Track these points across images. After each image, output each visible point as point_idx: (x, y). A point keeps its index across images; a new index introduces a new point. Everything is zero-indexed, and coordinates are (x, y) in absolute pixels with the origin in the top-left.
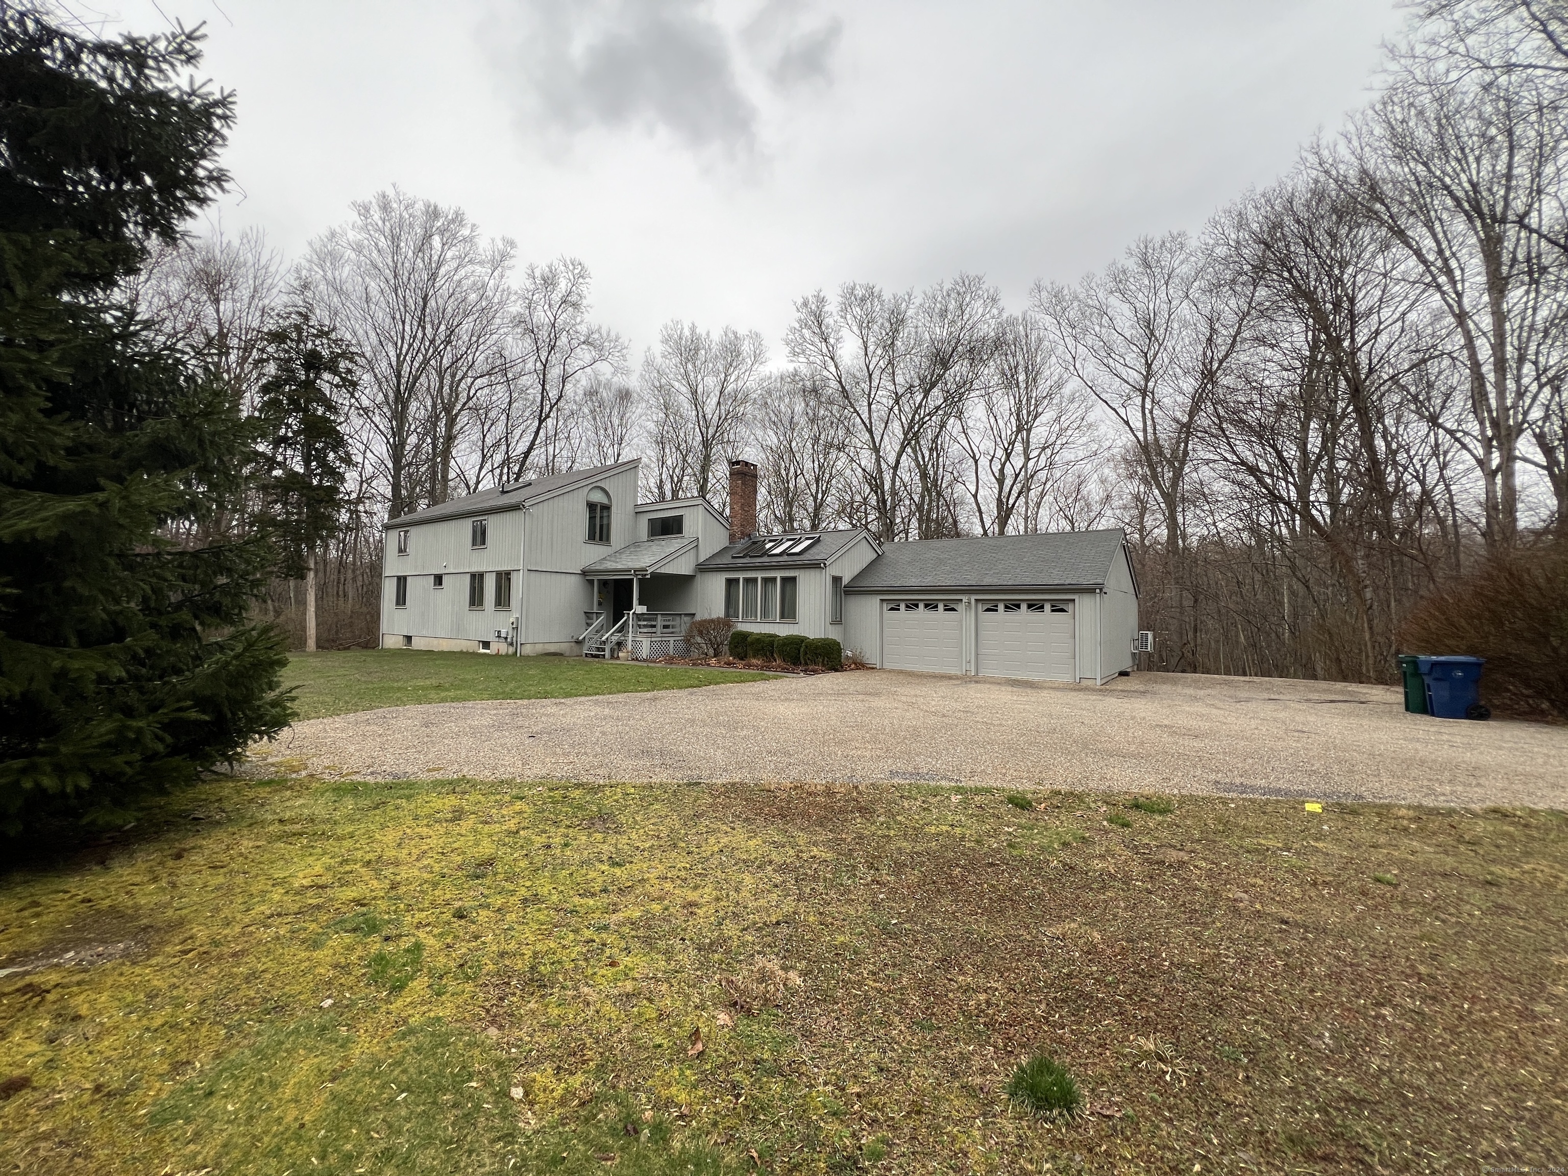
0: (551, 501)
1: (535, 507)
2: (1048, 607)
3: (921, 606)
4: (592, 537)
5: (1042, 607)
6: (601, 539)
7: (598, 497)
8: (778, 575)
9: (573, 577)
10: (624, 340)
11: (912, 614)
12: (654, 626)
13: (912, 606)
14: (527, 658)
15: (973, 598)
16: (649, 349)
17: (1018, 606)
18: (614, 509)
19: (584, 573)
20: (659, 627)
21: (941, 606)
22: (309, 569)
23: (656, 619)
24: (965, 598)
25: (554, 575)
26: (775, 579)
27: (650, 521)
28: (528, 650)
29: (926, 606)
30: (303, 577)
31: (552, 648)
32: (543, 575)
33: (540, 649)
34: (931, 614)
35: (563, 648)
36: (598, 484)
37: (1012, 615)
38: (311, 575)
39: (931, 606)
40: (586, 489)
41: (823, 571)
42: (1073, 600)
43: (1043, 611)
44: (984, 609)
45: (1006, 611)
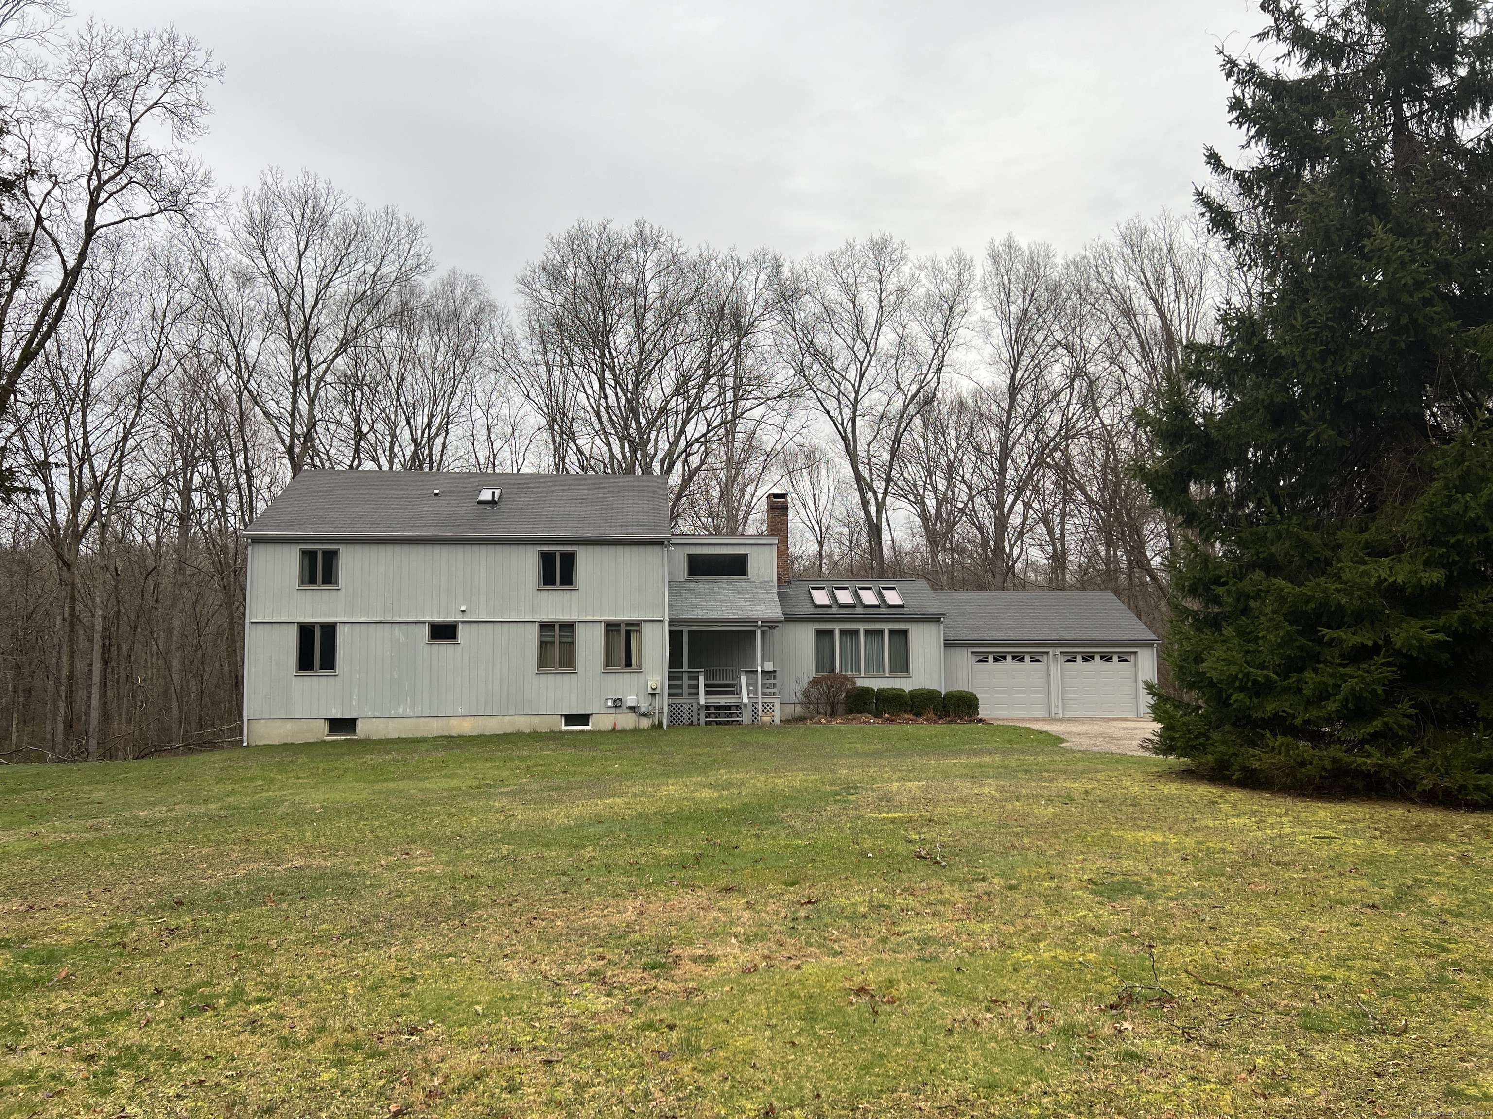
2: (1115, 658)
3: (1009, 658)
5: (1111, 658)
8: (886, 627)
11: (1000, 666)
13: (1000, 658)
15: (1058, 651)
21: (1027, 658)
24: (1050, 650)
27: (690, 556)
29: (1013, 658)
34: (1019, 666)
37: (1088, 665)
39: (1018, 658)
41: (940, 624)
42: (1135, 652)
43: (1111, 662)
44: (1065, 660)
45: (1083, 662)
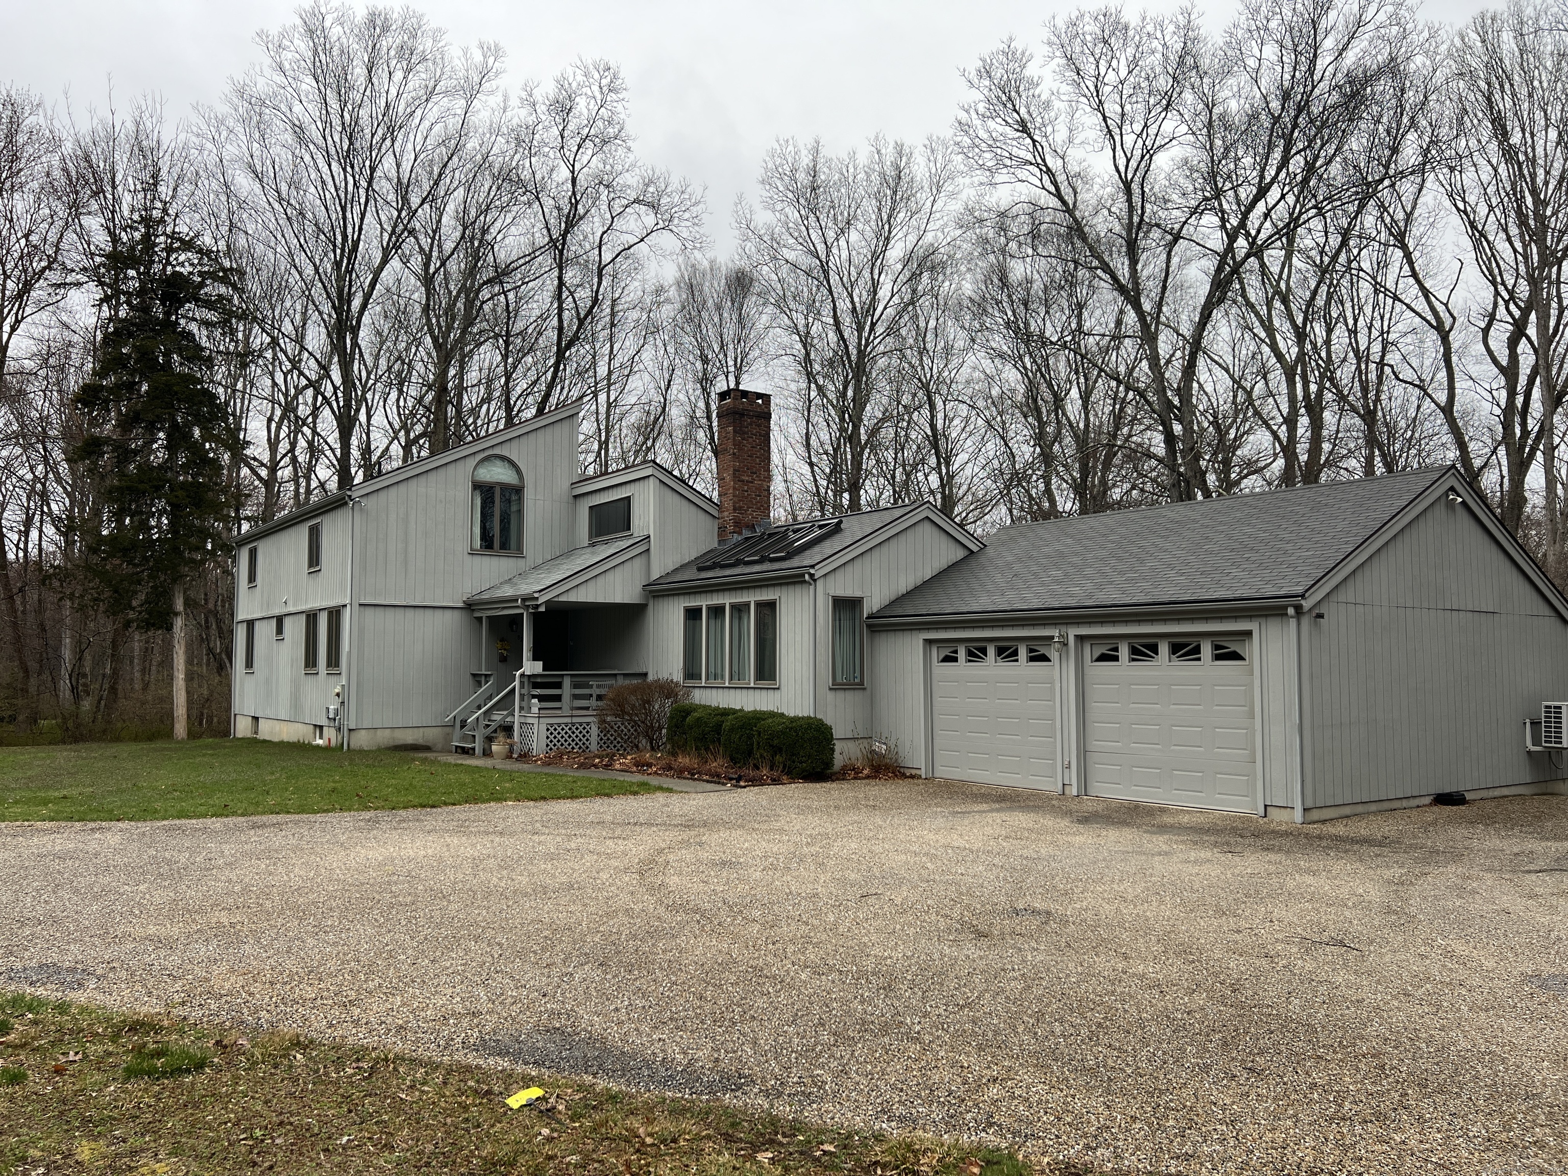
0: (402, 487)
1: (373, 498)
2: (1206, 649)
3: (991, 651)
4: (487, 542)
5: (1197, 650)
6: (504, 546)
7: (498, 473)
8: (752, 597)
9: (448, 613)
10: (696, 189)
11: (975, 668)
12: (558, 698)
13: (978, 651)
14: (361, 752)
15: (1073, 632)
16: (740, 198)
17: (1154, 649)
18: (529, 495)
19: (470, 606)
20: (566, 697)
21: (1023, 651)
22: (177, 614)
23: (559, 685)
24: (1062, 634)
25: (410, 613)
26: (747, 605)
27: (593, 508)
28: (361, 740)
29: (1000, 651)
30: (169, 628)
31: (409, 737)
32: (390, 612)
33: (384, 738)
34: (1001, 668)
35: (431, 735)
36: (497, 451)
37: (1141, 666)
38: (179, 622)
39: (1007, 652)
40: (472, 462)
41: (812, 587)
42: (1249, 634)
43: (1199, 659)
44: (1095, 656)
45: (1134, 660)
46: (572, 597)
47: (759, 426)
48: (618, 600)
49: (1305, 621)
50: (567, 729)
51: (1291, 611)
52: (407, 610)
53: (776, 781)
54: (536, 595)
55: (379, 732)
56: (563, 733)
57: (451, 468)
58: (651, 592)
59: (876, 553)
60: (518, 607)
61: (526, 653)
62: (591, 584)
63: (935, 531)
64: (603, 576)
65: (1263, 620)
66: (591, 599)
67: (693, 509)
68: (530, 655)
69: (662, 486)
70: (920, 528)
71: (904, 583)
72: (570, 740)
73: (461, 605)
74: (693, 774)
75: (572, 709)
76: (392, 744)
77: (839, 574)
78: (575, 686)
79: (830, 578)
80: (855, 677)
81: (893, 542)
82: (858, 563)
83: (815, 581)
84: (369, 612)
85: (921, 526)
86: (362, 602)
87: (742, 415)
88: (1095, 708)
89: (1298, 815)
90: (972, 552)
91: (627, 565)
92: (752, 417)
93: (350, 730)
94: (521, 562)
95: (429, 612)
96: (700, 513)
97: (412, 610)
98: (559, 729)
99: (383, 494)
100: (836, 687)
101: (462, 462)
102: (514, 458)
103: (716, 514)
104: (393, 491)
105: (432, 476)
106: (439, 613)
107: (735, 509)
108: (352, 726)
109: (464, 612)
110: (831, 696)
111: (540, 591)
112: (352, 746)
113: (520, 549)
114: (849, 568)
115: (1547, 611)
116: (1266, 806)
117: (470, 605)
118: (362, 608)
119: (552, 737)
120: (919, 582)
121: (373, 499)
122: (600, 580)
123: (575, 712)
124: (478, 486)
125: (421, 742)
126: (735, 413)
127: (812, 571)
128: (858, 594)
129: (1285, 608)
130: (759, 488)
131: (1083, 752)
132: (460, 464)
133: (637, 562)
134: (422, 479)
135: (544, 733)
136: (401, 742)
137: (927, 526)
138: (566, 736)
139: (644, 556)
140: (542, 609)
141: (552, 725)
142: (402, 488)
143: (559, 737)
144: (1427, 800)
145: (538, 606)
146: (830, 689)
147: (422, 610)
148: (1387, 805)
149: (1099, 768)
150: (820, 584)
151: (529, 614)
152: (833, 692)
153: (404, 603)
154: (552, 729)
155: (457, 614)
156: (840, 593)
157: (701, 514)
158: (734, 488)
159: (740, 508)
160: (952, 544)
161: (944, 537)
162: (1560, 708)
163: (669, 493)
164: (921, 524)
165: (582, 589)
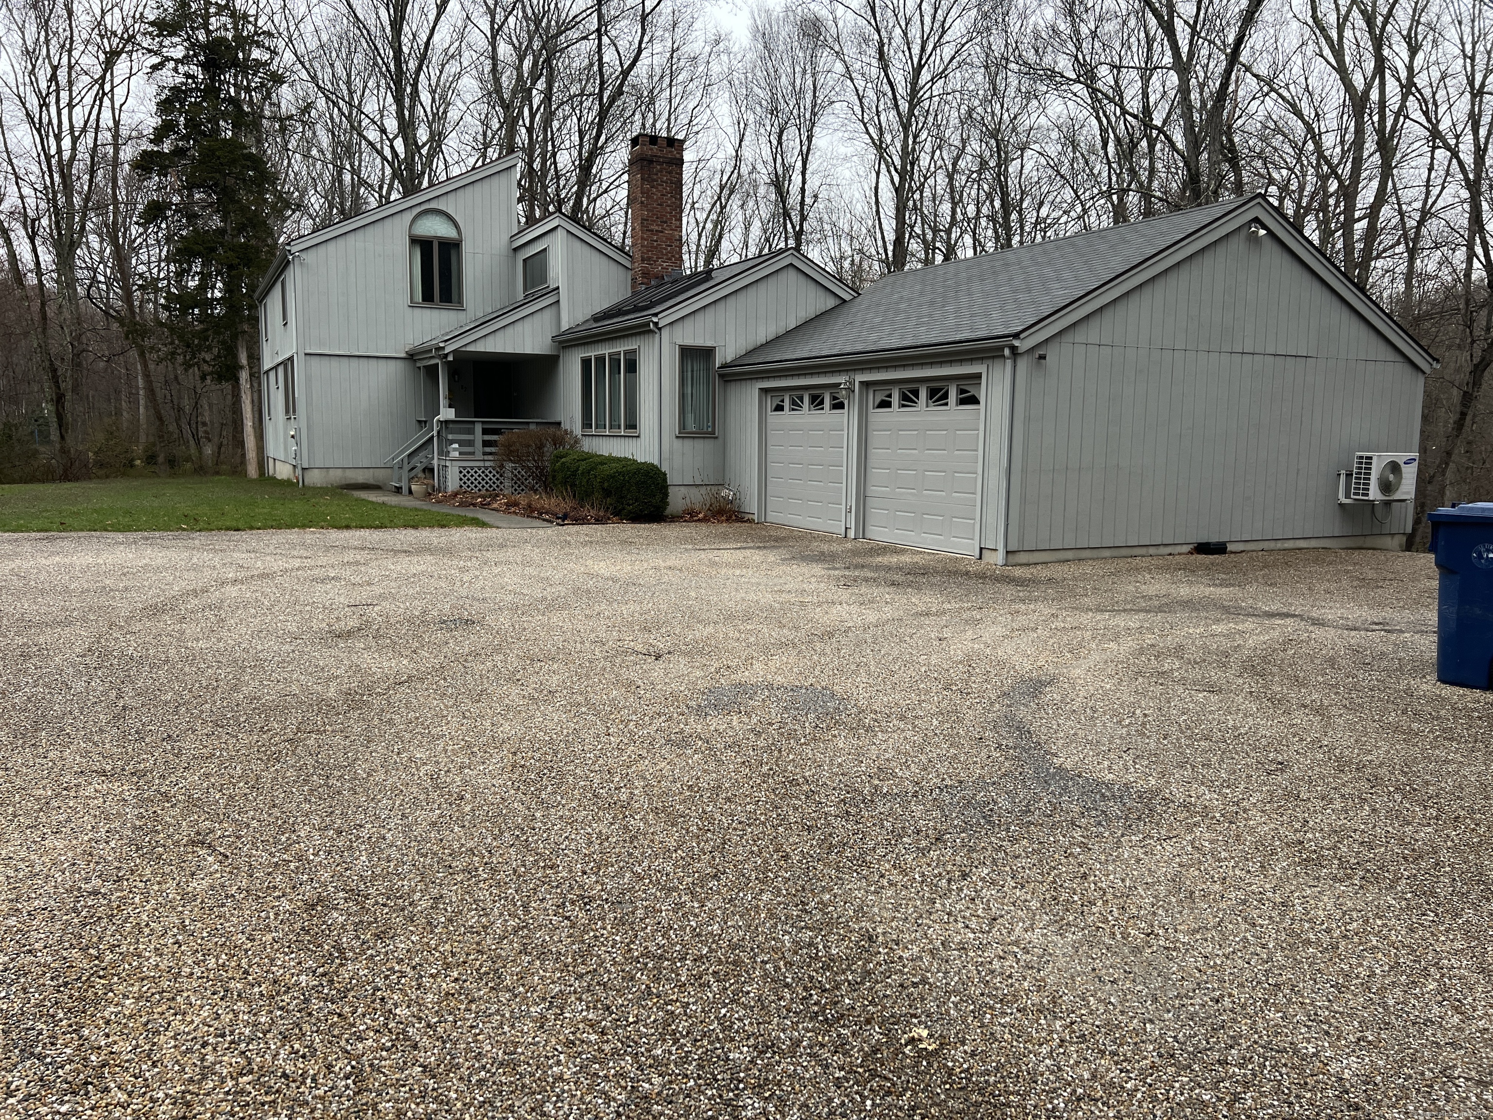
2: (953, 394)
3: (807, 399)
4: (428, 297)
5: (946, 394)
6: (445, 299)
7: (436, 228)
8: (624, 346)
9: (392, 363)
11: (797, 417)
12: (470, 443)
13: (798, 399)
14: (315, 489)
15: (860, 378)
17: (917, 394)
18: (467, 249)
19: (412, 357)
20: (478, 443)
21: (827, 400)
22: (242, 367)
23: (471, 432)
25: (354, 363)
26: (619, 355)
27: (525, 262)
28: (315, 478)
29: (813, 399)
30: (237, 380)
31: (360, 477)
32: (335, 362)
33: (336, 476)
34: (817, 416)
35: (381, 476)
36: (433, 205)
37: (910, 415)
38: (244, 375)
40: (409, 216)
41: (657, 336)
42: (979, 376)
43: (946, 404)
44: (877, 402)
45: (904, 406)
46: (480, 347)
47: (670, 173)
48: (528, 351)
49: (1023, 364)
50: (480, 472)
51: (1007, 352)
52: (352, 359)
53: (599, 521)
54: (442, 345)
55: (331, 472)
56: (476, 476)
57: (388, 222)
58: (560, 342)
59: (731, 301)
60: (433, 357)
61: (443, 402)
62: (499, 334)
63: (802, 279)
64: (511, 327)
65: (990, 362)
66: (499, 349)
67: (605, 260)
68: (447, 402)
69: (570, 236)
70: (783, 276)
71: (763, 334)
72: (483, 483)
73: (403, 355)
74: (541, 514)
75: (485, 454)
76: (344, 482)
77: (688, 322)
78: (485, 432)
79: (678, 328)
80: (708, 427)
81: (752, 291)
82: (710, 311)
83: (660, 329)
84: (315, 361)
85: (784, 273)
86: (308, 351)
87: (651, 162)
88: (876, 454)
89: (999, 557)
90: (844, 301)
91: (536, 316)
92: (661, 164)
93: (303, 469)
94: (461, 315)
95: (373, 362)
96: (612, 263)
97: (356, 360)
98: (472, 472)
99: (322, 249)
100: (683, 434)
101: (398, 216)
102: (451, 211)
103: (629, 265)
104: (331, 246)
105: (370, 230)
106: (382, 362)
107: (643, 260)
108: (306, 466)
109: (407, 362)
110: (678, 443)
111: (446, 341)
112: (306, 483)
113: (460, 302)
114: (700, 317)
115: (1391, 355)
116: (981, 549)
117: (412, 355)
118: (308, 357)
119: (465, 479)
120: (782, 331)
121: (312, 253)
122: (509, 330)
123: (486, 458)
124: (415, 241)
125: (371, 481)
126: (643, 159)
127: (655, 320)
128: (709, 343)
129: (1002, 349)
130: (670, 238)
131: (862, 497)
132: (397, 218)
133: (548, 314)
134: (360, 233)
135: (457, 476)
136: (352, 481)
137: (792, 273)
138: (480, 479)
139: (554, 308)
140: (450, 358)
141: (465, 468)
142: (341, 242)
143: (472, 479)
144: (1186, 549)
145: (446, 355)
146: (677, 437)
147: (366, 360)
148: (1124, 552)
149: (875, 513)
150: (665, 333)
151: (443, 363)
152: (680, 440)
153: (348, 353)
154: (465, 472)
155: (400, 363)
156: (689, 342)
157: (613, 265)
158: (643, 238)
159: (649, 259)
160: (821, 293)
161: (812, 286)
162: (1371, 458)
163: (578, 244)
164: (785, 271)
165: (490, 339)
